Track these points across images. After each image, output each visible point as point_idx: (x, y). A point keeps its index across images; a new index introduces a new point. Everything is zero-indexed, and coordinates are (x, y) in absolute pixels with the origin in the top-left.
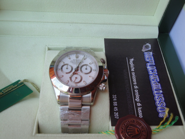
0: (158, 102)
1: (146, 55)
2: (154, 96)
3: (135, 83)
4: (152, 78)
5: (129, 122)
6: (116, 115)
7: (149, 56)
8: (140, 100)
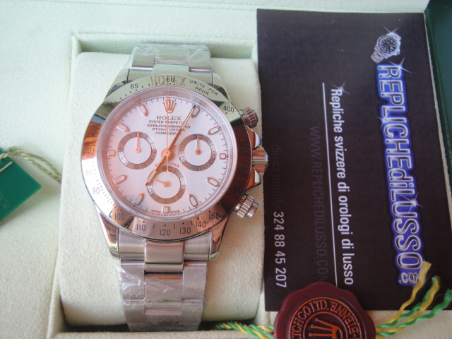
0: (401, 238)
1: (384, 75)
2: (391, 218)
3: (342, 175)
4: (393, 158)
5: (315, 305)
6: (281, 276)
7: (391, 81)
8: (350, 231)
